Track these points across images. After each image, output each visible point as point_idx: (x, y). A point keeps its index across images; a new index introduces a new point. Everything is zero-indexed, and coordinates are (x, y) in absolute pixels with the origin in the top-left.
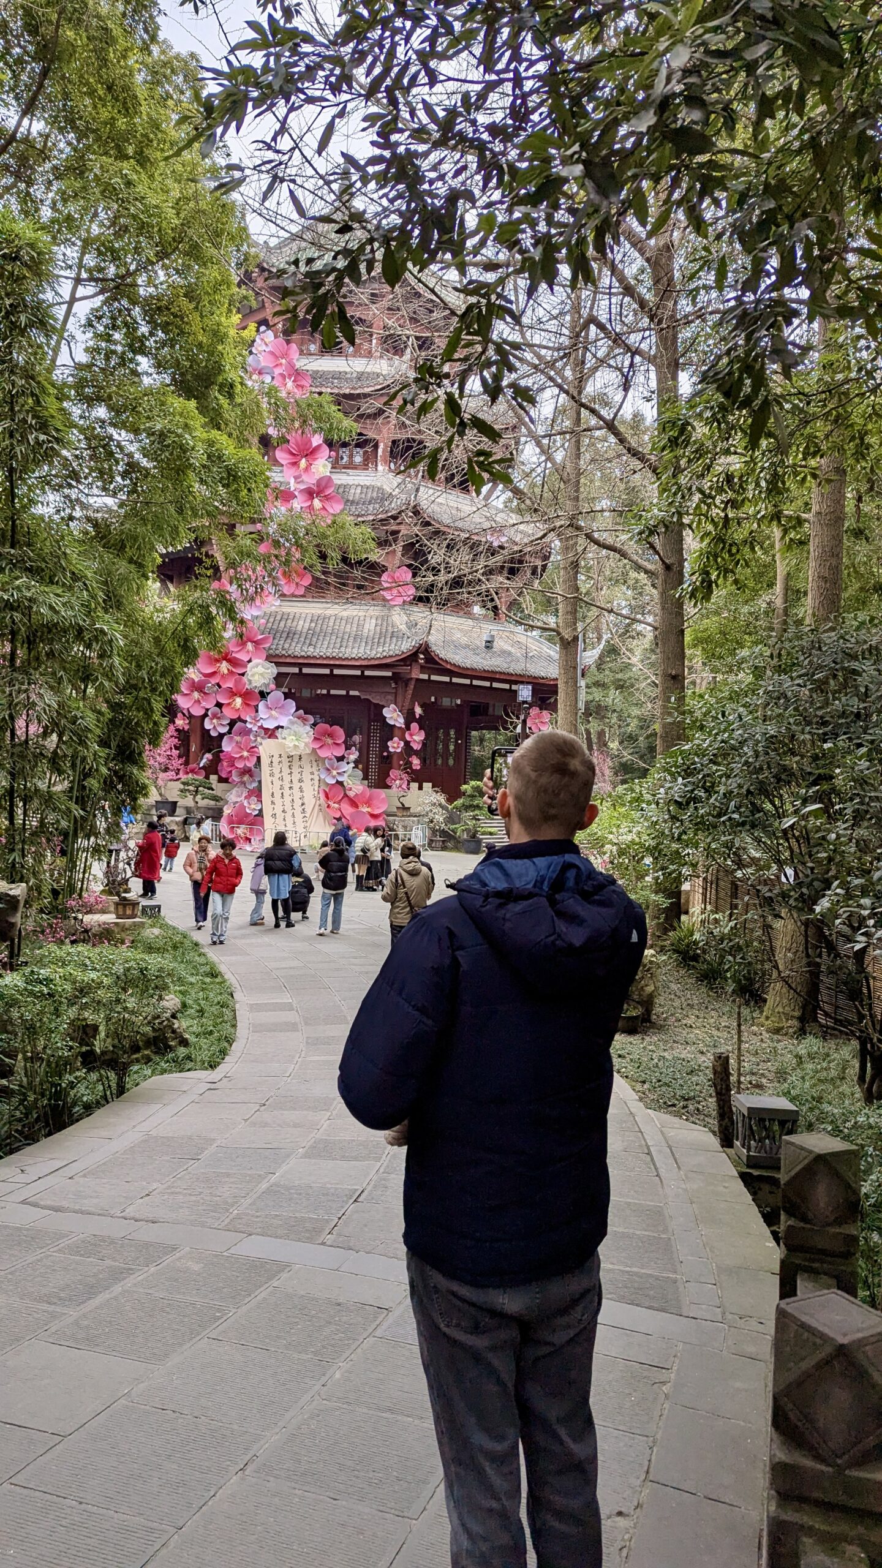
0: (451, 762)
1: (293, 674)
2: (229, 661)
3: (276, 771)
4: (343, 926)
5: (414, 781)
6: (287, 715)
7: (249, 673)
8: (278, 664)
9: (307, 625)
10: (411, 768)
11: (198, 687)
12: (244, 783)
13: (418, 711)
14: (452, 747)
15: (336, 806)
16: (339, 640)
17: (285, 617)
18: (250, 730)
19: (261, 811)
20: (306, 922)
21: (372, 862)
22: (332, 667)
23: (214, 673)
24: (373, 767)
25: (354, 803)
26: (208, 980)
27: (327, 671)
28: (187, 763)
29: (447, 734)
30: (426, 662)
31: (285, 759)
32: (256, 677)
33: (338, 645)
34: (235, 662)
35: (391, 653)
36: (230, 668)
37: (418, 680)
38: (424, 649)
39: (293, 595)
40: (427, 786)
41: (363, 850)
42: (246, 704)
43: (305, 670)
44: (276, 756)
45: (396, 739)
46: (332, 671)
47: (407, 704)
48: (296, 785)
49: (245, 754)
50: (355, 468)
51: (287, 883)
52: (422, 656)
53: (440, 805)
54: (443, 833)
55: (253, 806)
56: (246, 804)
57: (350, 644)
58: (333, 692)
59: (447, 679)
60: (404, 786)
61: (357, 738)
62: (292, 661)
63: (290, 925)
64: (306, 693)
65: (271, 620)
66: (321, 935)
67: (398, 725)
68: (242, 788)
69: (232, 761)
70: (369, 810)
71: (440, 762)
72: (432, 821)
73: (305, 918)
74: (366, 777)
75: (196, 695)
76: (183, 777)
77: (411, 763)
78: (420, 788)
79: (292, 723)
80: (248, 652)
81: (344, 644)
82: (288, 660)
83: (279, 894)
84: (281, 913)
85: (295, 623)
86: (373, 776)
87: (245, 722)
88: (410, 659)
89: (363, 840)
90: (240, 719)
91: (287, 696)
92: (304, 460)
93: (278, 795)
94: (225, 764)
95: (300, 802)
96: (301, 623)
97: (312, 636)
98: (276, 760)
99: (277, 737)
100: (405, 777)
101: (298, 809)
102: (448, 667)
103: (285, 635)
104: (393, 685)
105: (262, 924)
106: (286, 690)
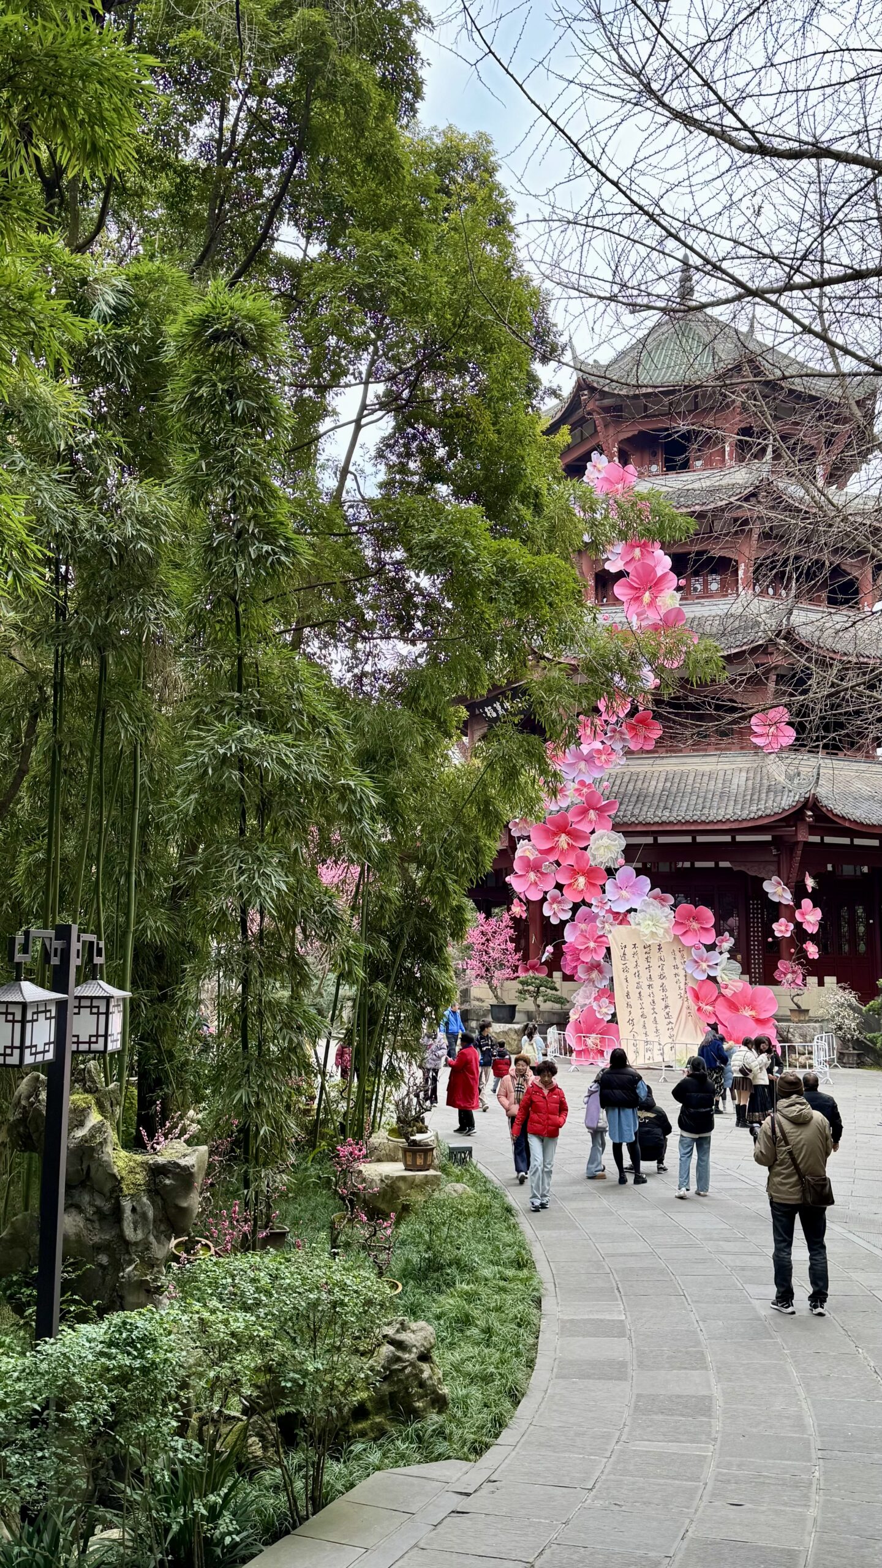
0: (862, 947)
1: (646, 845)
2: (568, 834)
3: (631, 965)
4: (713, 1183)
5: (811, 974)
6: (640, 895)
7: (593, 846)
8: (626, 834)
9: (660, 786)
10: (806, 957)
11: (534, 867)
12: (592, 981)
13: (810, 883)
14: (862, 929)
15: (709, 1008)
16: (700, 800)
17: (634, 778)
18: (596, 916)
19: (614, 1015)
20: (663, 1176)
21: (757, 1087)
22: (694, 833)
23: (551, 849)
24: (757, 959)
25: (733, 1005)
26: (510, 1273)
27: (688, 839)
28: (525, 958)
29: (852, 912)
30: (816, 820)
31: (640, 949)
32: (602, 851)
33: (700, 807)
34: (574, 835)
35: (768, 812)
36: (570, 842)
37: (806, 843)
38: (812, 804)
39: (642, 751)
40: (830, 981)
41: (742, 1071)
42: (590, 884)
43: (662, 840)
44: (630, 947)
45: (782, 920)
46: (694, 839)
47: (794, 876)
48: (657, 983)
49: (592, 945)
50: (711, 597)
51: (632, 1121)
52: (810, 813)
53: (850, 1006)
54: (858, 1044)
55: (604, 1010)
56: (595, 1008)
57: (715, 804)
58: (698, 864)
59: (846, 841)
60: (799, 981)
61: (733, 921)
62: (644, 829)
63: (639, 1180)
64: (664, 867)
65: (618, 782)
66: (681, 1198)
67: (785, 902)
68: (590, 987)
69: (576, 953)
70: (753, 1013)
71: (846, 948)
72: (840, 1028)
73: (661, 1169)
74: (746, 970)
75: (532, 876)
76: (522, 975)
77: (806, 951)
78: (821, 983)
79: (648, 904)
80: (591, 822)
81: (708, 805)
82: (639, 829)
83: (621, 1136)
84: (627, 1161)
85: (646, 785)
86: (756, 969)
87: (590, 905)
88: (795, 816)
89: (741, 1057)
90: (584, 902)
91: (639, 872)
92: (647, 594)
93: (634, 995)
94: (569, 958)
95: (663, 1004)
96: (653, 783)
97: (666, 797)
98: (629, 951)
99: (629, 923)
100: (800, 970)
101: (661, 1014)
102: (847, 824)
103: (634, 799)
104: (774, 852)
105: (603, 1177)
106: (640, 865)
